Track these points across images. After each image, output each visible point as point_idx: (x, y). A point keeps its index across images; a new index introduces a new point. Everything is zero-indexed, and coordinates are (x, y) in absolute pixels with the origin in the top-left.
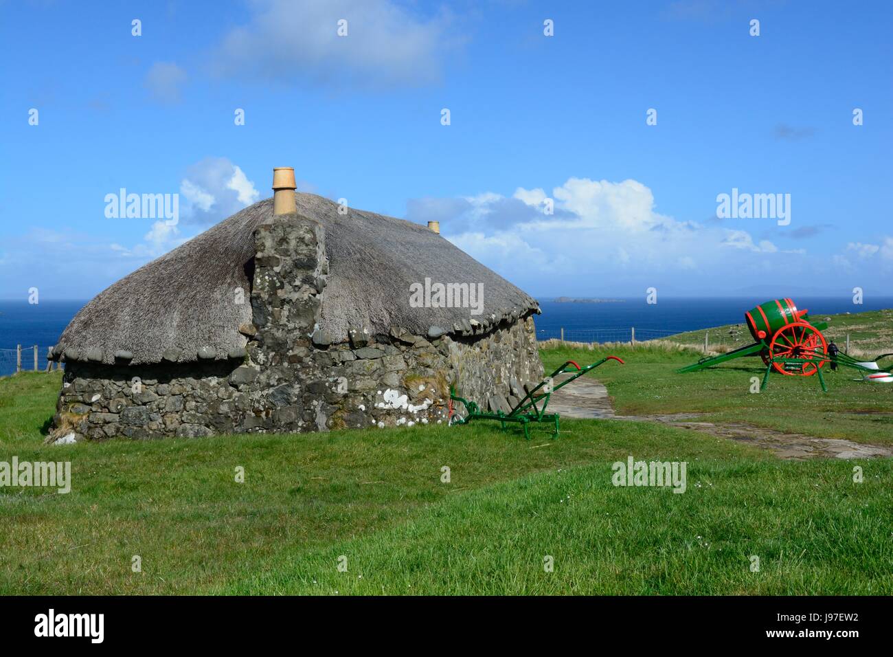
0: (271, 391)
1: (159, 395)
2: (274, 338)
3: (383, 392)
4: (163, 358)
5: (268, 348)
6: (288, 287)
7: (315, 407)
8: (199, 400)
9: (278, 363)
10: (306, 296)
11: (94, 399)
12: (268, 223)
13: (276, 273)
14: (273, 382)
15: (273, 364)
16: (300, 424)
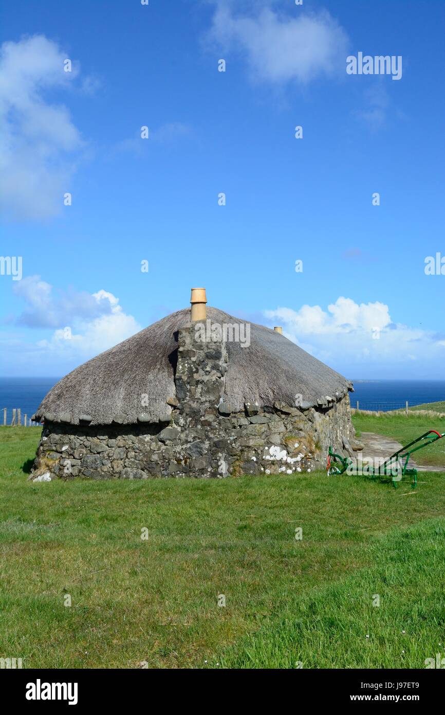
0: (189, 445)
1: (109, 447)
2: (191, 408)
3: (269, 448)
4: (113, 421)
5: (187, 415)
6: (201, 372)
7: (220, 457)
8: (137, 451)
9: (194, 425)
10: (214, 379)
11: (64, 449)
12: (188, 327)
13: (193, 362)
14: (190, 439)
15: (190, 426)
16: (209, 470)
